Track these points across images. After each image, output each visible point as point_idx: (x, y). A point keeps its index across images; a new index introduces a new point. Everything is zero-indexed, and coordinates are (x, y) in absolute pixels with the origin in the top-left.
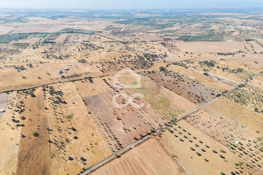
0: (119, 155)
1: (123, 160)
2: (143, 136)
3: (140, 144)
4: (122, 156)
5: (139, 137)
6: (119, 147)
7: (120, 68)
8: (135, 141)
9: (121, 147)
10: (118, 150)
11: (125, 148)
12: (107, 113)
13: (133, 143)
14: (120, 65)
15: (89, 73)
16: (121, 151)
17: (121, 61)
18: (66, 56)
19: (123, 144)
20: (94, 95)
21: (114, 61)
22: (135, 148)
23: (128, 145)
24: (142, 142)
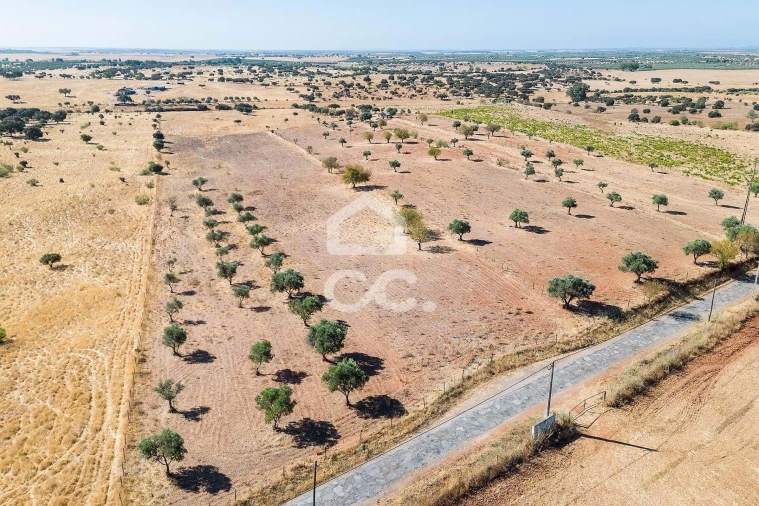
2: (679, 279)
3: (694, 370)
5: (627, 292)
6: (317, 400)
7: (386, 95)
8: (586, 324)
9: (368, 394)
10: (300, 447)
11: (437, 413)
12: (281, 170)
13: (567, 348)
14: (389, 91)
15: (249, 99)
16: (350, 480)
17: (395, 83)
18: (179, 76)
19: (402, 354)
20: (235, 133)
21: (365, 84)
22: (652, 441)
23: (485, 380)
24: (704, 350)
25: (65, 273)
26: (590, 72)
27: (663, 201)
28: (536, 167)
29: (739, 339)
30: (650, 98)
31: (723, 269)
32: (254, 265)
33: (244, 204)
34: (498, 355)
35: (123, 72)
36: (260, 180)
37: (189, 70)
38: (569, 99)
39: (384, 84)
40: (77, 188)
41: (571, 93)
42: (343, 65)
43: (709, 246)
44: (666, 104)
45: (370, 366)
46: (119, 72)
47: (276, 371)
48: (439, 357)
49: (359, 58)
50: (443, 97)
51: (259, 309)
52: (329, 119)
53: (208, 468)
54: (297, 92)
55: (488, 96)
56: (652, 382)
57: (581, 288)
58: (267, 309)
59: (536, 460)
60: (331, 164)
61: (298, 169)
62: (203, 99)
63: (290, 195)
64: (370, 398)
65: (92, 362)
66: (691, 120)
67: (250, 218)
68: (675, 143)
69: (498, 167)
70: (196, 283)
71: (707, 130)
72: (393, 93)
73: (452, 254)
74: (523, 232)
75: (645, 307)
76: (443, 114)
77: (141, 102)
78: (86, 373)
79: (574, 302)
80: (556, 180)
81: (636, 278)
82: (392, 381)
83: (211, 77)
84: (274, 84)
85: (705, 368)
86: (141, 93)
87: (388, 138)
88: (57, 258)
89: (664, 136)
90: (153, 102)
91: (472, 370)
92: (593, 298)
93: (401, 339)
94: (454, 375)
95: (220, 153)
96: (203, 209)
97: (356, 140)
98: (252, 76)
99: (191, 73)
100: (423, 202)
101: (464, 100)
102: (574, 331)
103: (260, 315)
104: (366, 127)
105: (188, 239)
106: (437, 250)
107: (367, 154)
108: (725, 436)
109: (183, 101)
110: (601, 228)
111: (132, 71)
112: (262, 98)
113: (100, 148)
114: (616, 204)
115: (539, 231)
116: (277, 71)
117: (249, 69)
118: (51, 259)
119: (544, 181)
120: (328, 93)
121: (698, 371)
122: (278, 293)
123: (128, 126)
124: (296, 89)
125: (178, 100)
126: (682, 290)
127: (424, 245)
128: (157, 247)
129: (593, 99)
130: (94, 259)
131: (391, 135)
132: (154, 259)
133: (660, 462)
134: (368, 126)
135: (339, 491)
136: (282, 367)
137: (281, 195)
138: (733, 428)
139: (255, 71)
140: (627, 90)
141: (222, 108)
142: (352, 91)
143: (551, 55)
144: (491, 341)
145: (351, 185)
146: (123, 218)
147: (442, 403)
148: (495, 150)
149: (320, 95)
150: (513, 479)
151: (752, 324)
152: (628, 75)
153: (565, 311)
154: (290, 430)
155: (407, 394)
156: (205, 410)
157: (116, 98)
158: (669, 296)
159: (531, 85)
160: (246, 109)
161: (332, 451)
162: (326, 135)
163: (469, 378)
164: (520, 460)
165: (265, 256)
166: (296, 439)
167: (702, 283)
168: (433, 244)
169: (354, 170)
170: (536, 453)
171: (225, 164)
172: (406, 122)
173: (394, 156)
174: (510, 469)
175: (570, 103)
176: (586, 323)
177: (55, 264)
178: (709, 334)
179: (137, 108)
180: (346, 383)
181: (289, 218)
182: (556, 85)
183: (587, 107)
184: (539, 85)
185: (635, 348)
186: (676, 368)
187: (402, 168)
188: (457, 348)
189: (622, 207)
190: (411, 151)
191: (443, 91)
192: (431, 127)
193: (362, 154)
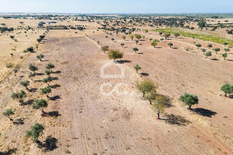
7: (131, 25)
14: (132, 24)
15: (83, 26)
17: (135, 21)
18: (63, 19)
20: (74, 36)
21: (124, 22)
30: (231, 26)
36: (71, 56)
39: (131, 22)
41: (199, 24)
42: (117, 17)
46: (44, 18)
49: (123, 15)
50: (152, 26)
52: (110, 32)
55: (168, 26)
60: (105, 49)
62: (68, 26)
63: (81, 64)
69: (187, 51)
72: (134, 24)
76: (153, 30)
77: (46, 26)
83: (73, 19)
84: (93, 21)
86: (47, 23)
87: (132, 38)
90: (50, 26)
95: (63, 44)
97: (118, 39)
99: (67, 18)
101: (160, 27)
104: (124, 34)
107: (122, 45)
111: (48, 18)
112: (88, 25)
113: (16, 41)
116: (95, 18)
117: (86, 17)
120: (111, 24)
124: (100, 23)
125: (59, 26)
131: (133, 37)
139: (88, 18)
140: (219, 24)
141: (73, 28)
142: (119, 24)
145: (113, 60)
148: (181, 44)
149: (108, 25)
152: (215, 20)
157: (38, 25)
159: (183, 22)
160: (81, 29)
162: (107, 37)
169: (114, 52)
172: (139, 33)
173: (135, 45)
175: (199, 28)
179: (44, 28)
184: (185, 22)
187: (139, 51)
190: (142, 44)
191: (151, 24)
192: (150, 35)
193: (120, 45)
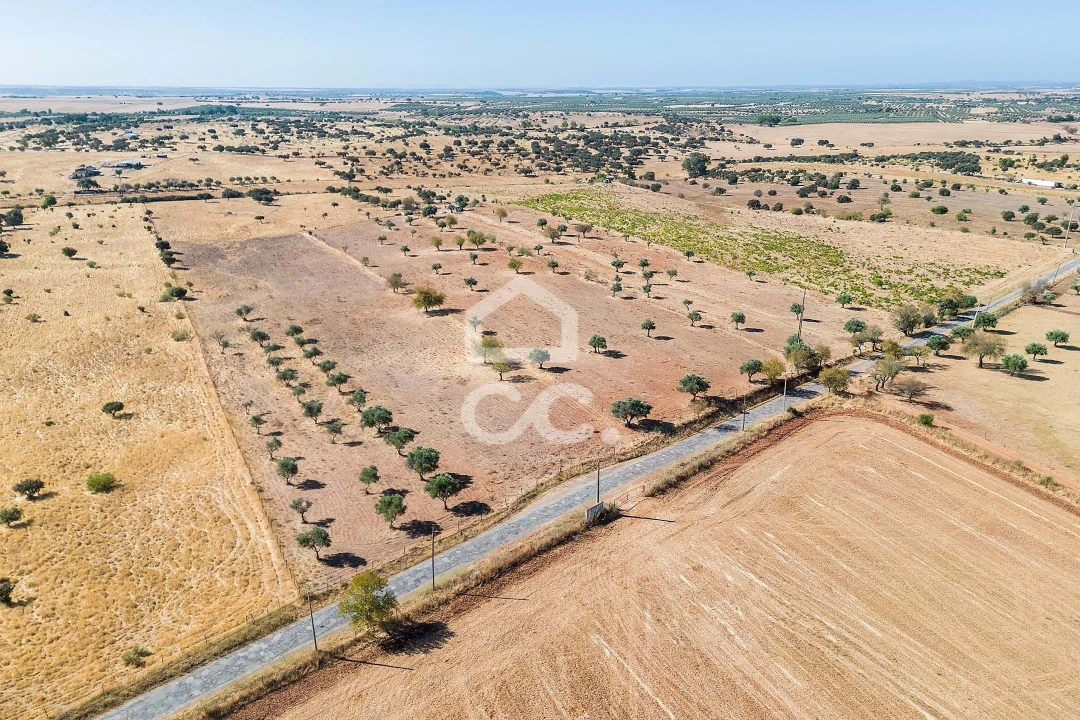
0: (428, 609)
1: (503, 688)
2: (729, 397)
3: (719, 468)
4: (475, 628)
5: (681, 408)
6: (422, 504)
7: (453, 170)
8: (642, 439)
9: (462, 501)
10: (413, 537)
11: (516, 508)
12: (335, 290)
13: (623, 458)
14: (455, 163)
15: (265, 180)
16: (454, 554)
17: (463, 151)
18: (154, 141)
19: (487, 471)
20: (260, 235)
21: (421, 153)
22: (672, 516)
23: (555, 485)
24: (731, 453)
25: (132, 420)
26: (718, 128)
27: (740, 319)
28: (626, 280)
29: (763, 443)
31: (772, 385)
32: (334, 402)
33: (305, 336)
34: (567, 466)
35: (69, 136)
36: (314, 305)
37: (165, 133)
38: (686, 174)
39: (448, 153)
40: (88, 321)
41: (687, 166)
42: (388, 117)
43: (760, 364)
44: (795, 183)
45: (462, 482)
46: (62, 138)
47: (382, 490)
48: (518, 471)
49: (409, 106)
50: (527, 172)
51: (352, 444)
52: (382, 214)
53: (346, 555)
54: (330, 167)
55: (586, 170)
56: (683, 478)
57: (639, 408)
58: (360, 443)
59: (587, 533)
60: (396, 282)
61: (355, 288)
62: (200, 181)
63: (354, 322)
64: (463, 504)
65: (213, 496)
66: (817, 207)
67: (316, 353)
68: (789, 240)
69: (586, 282)
70: (280, 425)
71: (829, 221)
72: (461, 167)
73: (532, 383)
74: (602, 357)
75: (695, 422)
76: (526, 203)
77: (112, 187)
78: (213, 503)
79: (635, 421)
80: (644, 296)
81: (692, 397)
82: (481, 491)
83: (201, 143)
84: (296, 154)
85: (726, 467)
86: (107, 172)
87: (460, 242)
88: (120, 406)
89: (781, 230)
90: (129, 187)
91: (543, 480)
92: (649, 417)
93: (486, 460)
94: (530, 483)
95: (247, 266)
96: (257, 344)
97: (421, 246)
98: (260, 140)
99: (170, 137)
100: (503, 327)
101: (555, 177)
102: (631, 444)
103: (355, 449)
105: (251, 379)
106: (518, 380)
107: (436, 267)
108: (727, 510)
109: (171, 185)
110: (676, 350)
111: (82, 135)
112: (282, 178)
113: (92, 265)
114: (697, 323)
115: (616, 355)
117: (254, 128)
118: (113, 408)
119: (632, 298)
120: (373, 168)
121: (721, 469)
122: (367, 428)
123: (111, 229)
124: (329, 162)
125: (165, 184)
126: (732, 406)
127: (505, 376)
128: (220, 389)
129: (714, 174)
130: (156, 405)
131: (463, 238)
132: (223, 402)
133: (674, 528)
134: (432, 223)
135: (446, 560)
136: (387, 487)
137: (344, 324)
138: (732, 505)
139: (262, 132)
140: (758, 159)
141: (231, 195)
142: (406, 165)
143: (673, 98)
144: (562, 456)
145: (423, 309)
146: (165, 358)
147: (520, 503)
148: (585, 258)
149: (362, 171)
150: (570, 544)
151: (777, 431)
152: (765, 133)
153: (627, 429)
154: (403, 528)
155: (492, 499)
156: (331, 520)
157: (75, 182)
158: (718, 411)
159: (640, 152)
160: (265, 196)
161: (438, 538)
162: (382, 238)
163: (542, 484)
164: (575, 533)
165: (343, 394)
166: (409, 533)
167: (752, 399)
168: (514, 373)
169: (426, 293)
170: (588, 528)
171: (262, 283)
172: (481, 217)
173: (469, 270)
174: (568, 538)
175: (686, 180)
176: (642, 437)
177: (117, 413)
178: (737, 441)
179: (108, 197)
180: (444, 492)
181: (358, 351)
182: (672, 152)
183: (706, 186)
184: (651, 152)
185: (678, 455)
186: (703, 468)
187: (479, 286)
188: (534, 464)
189: (702, 327)
190: (488, 262)
191: (526, 163)
192: (513, 225)
193: (431, 267)
